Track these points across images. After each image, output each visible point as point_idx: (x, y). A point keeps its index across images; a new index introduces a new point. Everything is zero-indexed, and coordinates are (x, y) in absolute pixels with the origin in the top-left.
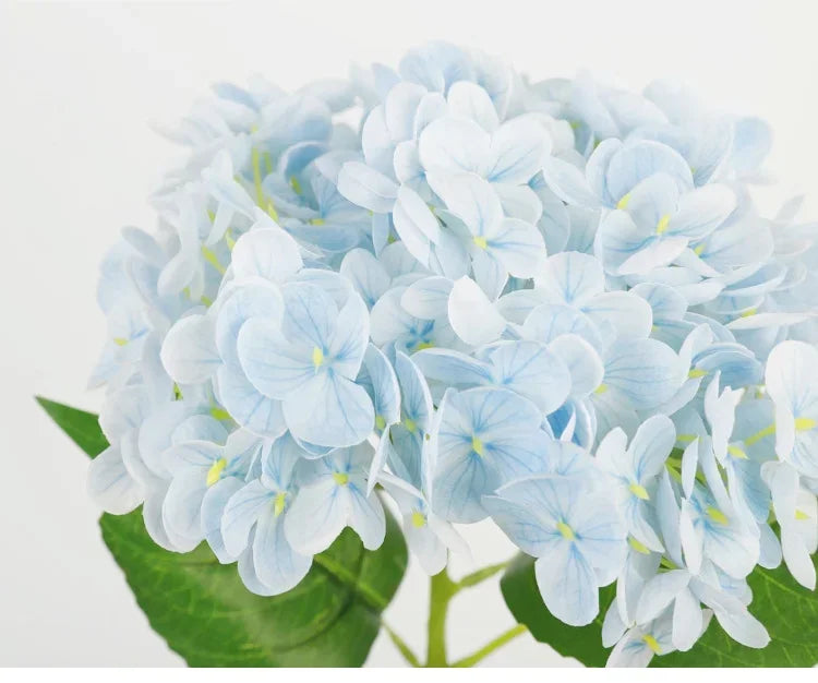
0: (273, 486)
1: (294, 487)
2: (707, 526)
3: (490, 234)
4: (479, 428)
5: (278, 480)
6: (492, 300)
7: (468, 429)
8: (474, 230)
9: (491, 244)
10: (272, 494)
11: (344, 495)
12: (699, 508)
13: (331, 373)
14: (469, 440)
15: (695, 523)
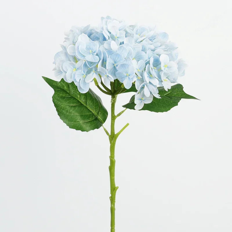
0: (84, 73)
1: (87, 75)
2: (150, 78)
3: (117, 36)
4: (115, 63)
5: (84, 72)
6: (118, 45)
7: (114, 63)
8: (115, 36)
9: (118, 38)
10: (83, 74)
11: (95, 74)
12: (148, 75)
13: (93, 54)
14: (114, 64)
15: (148, 77)
